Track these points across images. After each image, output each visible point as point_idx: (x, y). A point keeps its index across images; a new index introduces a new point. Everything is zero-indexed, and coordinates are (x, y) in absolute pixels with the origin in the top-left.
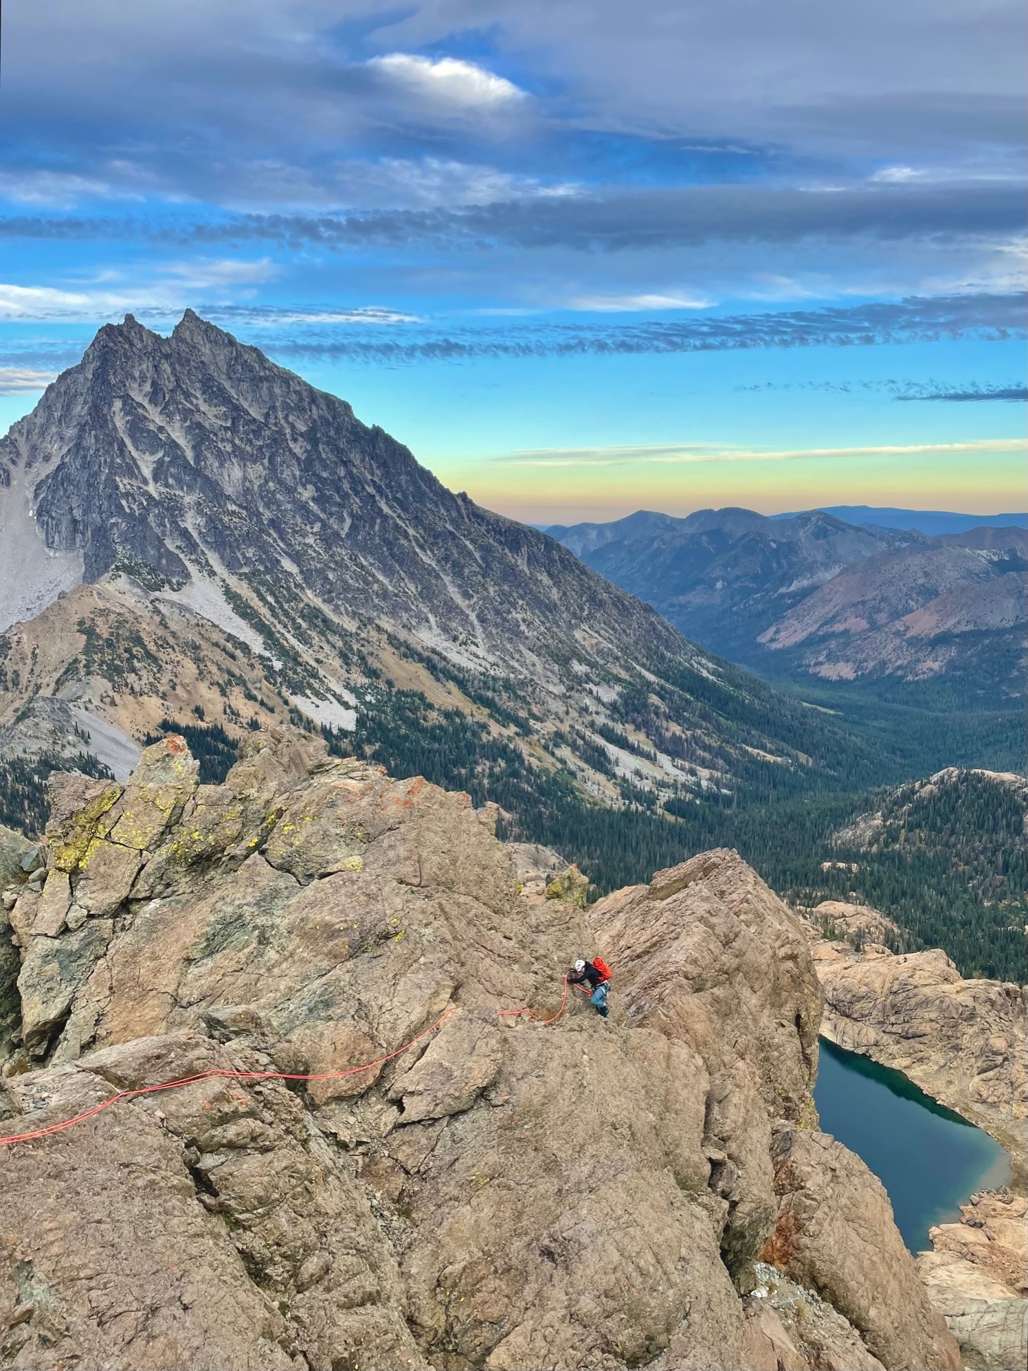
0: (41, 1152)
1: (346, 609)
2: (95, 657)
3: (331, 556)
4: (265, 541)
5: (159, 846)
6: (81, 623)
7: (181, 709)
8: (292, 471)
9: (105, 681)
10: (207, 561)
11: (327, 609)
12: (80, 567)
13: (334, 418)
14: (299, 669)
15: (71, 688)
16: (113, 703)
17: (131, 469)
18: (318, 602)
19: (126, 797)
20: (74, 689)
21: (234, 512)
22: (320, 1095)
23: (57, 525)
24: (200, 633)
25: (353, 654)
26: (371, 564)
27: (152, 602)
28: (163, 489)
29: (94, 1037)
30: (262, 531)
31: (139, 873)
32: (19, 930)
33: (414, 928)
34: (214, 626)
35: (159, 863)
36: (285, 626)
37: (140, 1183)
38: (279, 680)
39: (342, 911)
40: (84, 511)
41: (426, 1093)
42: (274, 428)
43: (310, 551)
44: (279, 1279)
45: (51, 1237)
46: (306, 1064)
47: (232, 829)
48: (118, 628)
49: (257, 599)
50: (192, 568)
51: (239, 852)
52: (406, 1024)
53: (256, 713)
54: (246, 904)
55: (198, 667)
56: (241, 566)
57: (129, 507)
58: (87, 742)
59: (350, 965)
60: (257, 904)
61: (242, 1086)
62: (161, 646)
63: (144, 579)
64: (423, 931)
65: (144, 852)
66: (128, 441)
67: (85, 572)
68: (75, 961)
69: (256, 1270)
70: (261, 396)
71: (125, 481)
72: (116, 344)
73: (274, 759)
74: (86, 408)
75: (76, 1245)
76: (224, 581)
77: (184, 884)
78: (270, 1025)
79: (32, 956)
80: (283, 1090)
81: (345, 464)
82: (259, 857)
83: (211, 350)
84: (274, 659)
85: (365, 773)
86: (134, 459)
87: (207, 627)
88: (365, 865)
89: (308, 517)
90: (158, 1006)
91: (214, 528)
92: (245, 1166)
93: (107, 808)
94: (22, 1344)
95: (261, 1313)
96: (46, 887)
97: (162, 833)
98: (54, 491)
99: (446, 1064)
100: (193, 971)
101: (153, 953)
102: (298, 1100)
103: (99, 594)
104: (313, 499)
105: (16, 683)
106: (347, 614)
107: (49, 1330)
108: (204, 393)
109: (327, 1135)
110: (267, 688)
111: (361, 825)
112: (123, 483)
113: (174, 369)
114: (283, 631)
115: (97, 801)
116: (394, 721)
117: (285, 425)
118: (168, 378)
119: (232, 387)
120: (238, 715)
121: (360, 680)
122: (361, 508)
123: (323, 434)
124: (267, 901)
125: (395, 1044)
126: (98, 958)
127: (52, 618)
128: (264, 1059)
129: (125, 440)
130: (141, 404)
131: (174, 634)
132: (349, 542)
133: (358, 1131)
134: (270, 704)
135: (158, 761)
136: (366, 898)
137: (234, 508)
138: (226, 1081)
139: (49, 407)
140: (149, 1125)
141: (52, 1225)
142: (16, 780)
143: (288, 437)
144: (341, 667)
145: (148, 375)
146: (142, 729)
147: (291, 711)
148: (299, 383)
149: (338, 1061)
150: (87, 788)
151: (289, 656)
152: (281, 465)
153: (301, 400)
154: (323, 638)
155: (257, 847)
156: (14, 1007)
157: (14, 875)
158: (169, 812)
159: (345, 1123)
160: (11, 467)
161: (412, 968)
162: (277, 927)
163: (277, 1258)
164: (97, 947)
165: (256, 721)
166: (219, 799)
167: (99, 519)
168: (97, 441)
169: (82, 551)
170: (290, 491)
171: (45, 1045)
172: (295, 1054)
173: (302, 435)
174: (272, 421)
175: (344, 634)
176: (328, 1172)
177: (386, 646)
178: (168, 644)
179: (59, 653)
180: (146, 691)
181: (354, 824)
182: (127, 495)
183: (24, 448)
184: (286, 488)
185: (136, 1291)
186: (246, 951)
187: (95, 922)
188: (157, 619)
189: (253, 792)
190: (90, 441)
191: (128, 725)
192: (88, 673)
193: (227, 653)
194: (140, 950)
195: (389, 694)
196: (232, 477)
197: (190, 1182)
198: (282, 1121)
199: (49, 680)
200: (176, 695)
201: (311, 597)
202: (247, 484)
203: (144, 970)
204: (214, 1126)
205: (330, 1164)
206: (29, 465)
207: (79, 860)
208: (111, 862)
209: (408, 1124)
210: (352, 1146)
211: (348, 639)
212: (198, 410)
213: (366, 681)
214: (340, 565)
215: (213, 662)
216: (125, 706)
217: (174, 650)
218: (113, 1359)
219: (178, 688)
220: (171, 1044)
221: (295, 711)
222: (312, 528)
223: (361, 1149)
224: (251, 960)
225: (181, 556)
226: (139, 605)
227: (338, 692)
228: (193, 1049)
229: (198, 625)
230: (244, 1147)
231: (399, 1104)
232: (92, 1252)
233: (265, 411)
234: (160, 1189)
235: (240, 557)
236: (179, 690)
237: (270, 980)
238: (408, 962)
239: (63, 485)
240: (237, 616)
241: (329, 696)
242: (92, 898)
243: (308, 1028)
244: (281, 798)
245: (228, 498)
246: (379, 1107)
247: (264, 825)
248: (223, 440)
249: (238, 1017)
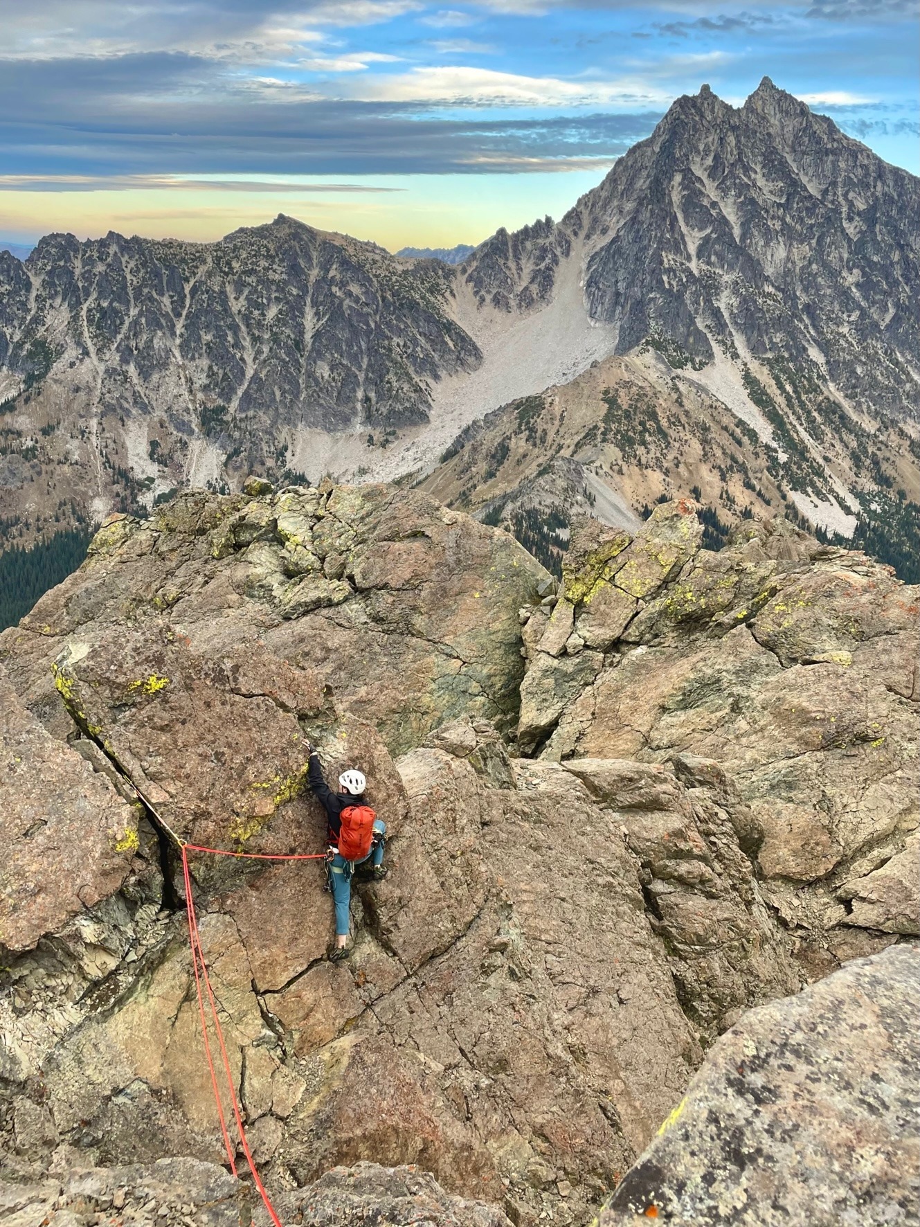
0: (527, 825)
1: (869, 407)
2: (613, 426)
3: (863, 348)
4: (796, 328)
5: (654, 598)
6: (606, 392)
7: (680, 487)
8: (840, 252)
9: (617, 449)
10: (733, 343)
11: (847, 405)
12: (614, 338)
13: (900, 195)
14: (804, 466)
15: (587, 452)
16: (620, 472)
17: (678, 245)
18: (839, 397)
19: (633, 547)
20: (590, 454)
21: (769, 294)
22: (769, 870)
23: (602, 297)
24: (712, 415)
25: (867, 457)
26: (908, 362)
27: (672, 379)
28: (704, 267)
29: (573, 751)
30: (794, 316)
31: (632, 618)
32: (528, 644)
33: (896, 739)
34: (727, 409)
35: (652, 614)
36: (799, 418)
37: (600, 881)
38: (781, 473)
39: (821, 702)
40: (628, 284)
41: (879, 904)
42: (830, 206)
43: (842, 342)
44: (704, 1015)
45: (524, 897)
46: (761, 833)
47: (723, 597)
48: (637, 401)
49: (775, 387)
50: (717, 349)
51: (727, 621)
52: (870, 830)
53: (752, 503)
54: (726, 671)
55: (704, 449)
56: (765, 351)
57: (669, 283)
58: (592, 504)
59: (820, 755)
60: (736, 673)
61: (699, 832)
62: (673, 423)
63: (670, 355)
64: (905, 744)
65: (641, 601)
66: (680, 216)
67: (618, 344)
68: (568, 682)
69: (685, 998)
70: (823, 171)
71: (670, 257)
72: (687, 117)
73: (762, 551)
74: (648, 182)
75: (542, 912)
76: (745, 364)
77: (670, 639)
78: (733, 785)
79: (535, 668)
80: (736, 848)
81: (901, 247)
82: (745, 629)
83: (780, 121)
84: (780, 450)
85: (871, 570)
86: (682, 235)
87: (720, 410)
88: (853, 662)
89: (848, 304)
90: (631, 741)
91: (747, 309)
92: (690, 903)
93: (615, 553)
94: (496, 968)
95: (684, 1036)
96: (554, 612)
97: (659, 587)
98: (605, 264)
99: (907, 884)
100: (667, 719)
101: (633, 693)
102: (748, 863)
103: (626, 366)
104: (857, 285)
105: (543, 441)
106: (869, 414)
107: (517, 966)
108: (763, 167)
109: (770, 907)
110: (767, 479)
111: (856, 621)
112: (668, 259)
113: (739, 141)
114: (795, 423)
115: (609, 545)
116: (898, 535)
117: (843, 203)
118: (732, 151)
119: (795, 161)
120: (734, 502)
121: (870, 486)
122: (909, 297)
123: (883, 214)
124: (746, 672)
125: (854, 846)
126: (586, 684)
127: (582, 385)
128: (723, 815)
129: (678, 215)
130: (700, 178)
131: (687, 413)
132: (888, 335)
133: (800, 914)
134: (767, 496)
135: (667, 519)
136: (849, 695)
137: (770, 289)
138: (686, 821)
139: (615, 181)
140: (615, 835)
141: (527, 887)
142: (530, 527)
143: (844, 215)
144: (851, 469)
145: (712, 148)
146: (641, 500)
147: (787, 507)
148: (868, 156)
149: (792, 842)
150: (601, 532)
151: (796, 449)
152: (830, 247)
153: (867, 175)
154: (836, 436)
155: (745, 619)
156: (514, 708)
157: (531, 597)
158: (668, 568)
159: (789, 903)
160: (573, 238)
161: (887, 778)
162: (753, 700)
163: (705, 996)
164: (587, 676)
165: (750, 511)
166: (717, 566)
167: (639, 294)
168: (652, 216)
169: (619, 323)
170: (833, 274)
171: (533, 746)
172: (752, 820)
173: (859, 214)
174: (830, 198)
175: (860, 434)
176: (764, 940)
177: (906, 454)
178: (680, 422)
179: (583, 418)
180: (652, 464)
181: (849, 618)
182: (670, 270)
183: (586, 222)
184: (830, 272)
185: (584, 971)
186: (719, 714)
187: (589, 652)
188: (675, 396)
189: (749, 566)
190: (645, 215)
191: (629, 494)
192: (604, 441)
193: (734, 438)
194: (623, 687)
195: (899, 505)
196: (775, 256)
197: (640, 896)
198: (731, 876)
199: (570, 442)
200: (678, 474)
201: (833, 391)
202: (790, 265)
203: (624, 706)
204: (669, 858)
205: (769, 933)
206: (588, 237)
207: (584, 595)
208: (610, 603)
209: (853, 926)
210: (792, 926)
211: (864, 439)
212: (755, 185)
213: (875, 488)
214: (873, 359)
215: (719, 445)
216: (630, 476)
217: (684, 428)
218: (561, 1013)
219: (681, 466)
220: (643, 772)
221: (791, 508)
222: (849, 316)
223: (800, 932)
224: (722, 723)
225: (709, 336)
226: (660, 381)
227: (842, 494)
228: (661, 783)
229: (711, 406)
230: (692, 886)
231: (847, 904)
232: (554, 923)
233: (824, 187)
234: (616, 892)
235: (767, 341)
236: (682, 469)
237: (737, 747)
238: (883, 770)
239: (613, 257)
240: (752, 403)
241: (830, 497)
242: (589, 631)
243: (767, 802)
244: (777, 577)
245: (767, 279)
246: (826, 900)
247: (756, 600)
248: (773, 218)
249: (705, 769)
